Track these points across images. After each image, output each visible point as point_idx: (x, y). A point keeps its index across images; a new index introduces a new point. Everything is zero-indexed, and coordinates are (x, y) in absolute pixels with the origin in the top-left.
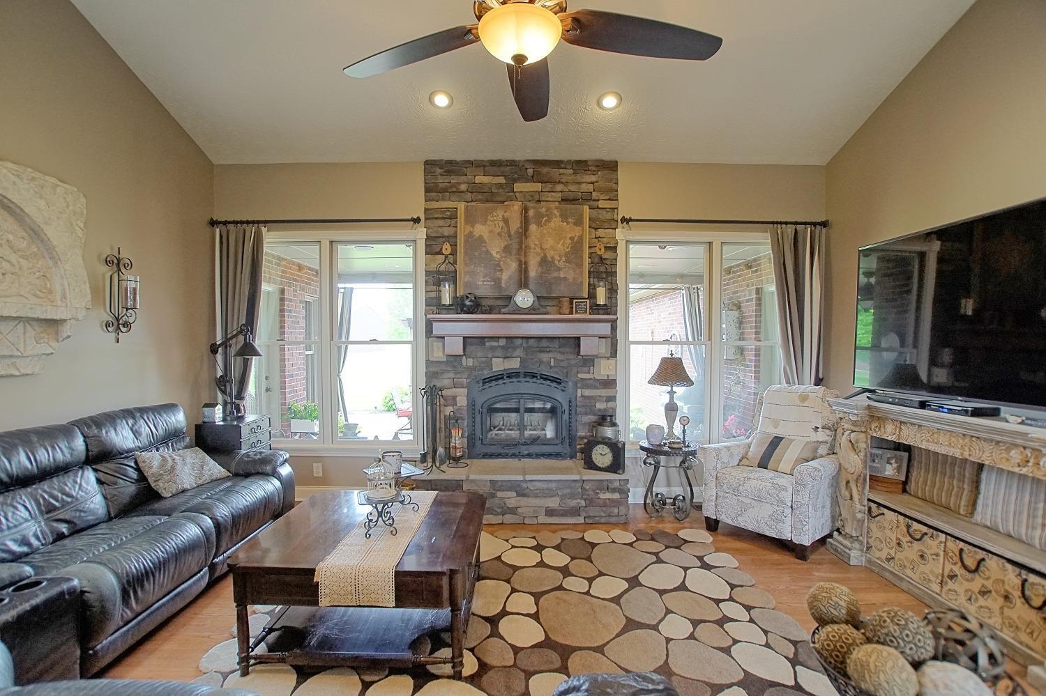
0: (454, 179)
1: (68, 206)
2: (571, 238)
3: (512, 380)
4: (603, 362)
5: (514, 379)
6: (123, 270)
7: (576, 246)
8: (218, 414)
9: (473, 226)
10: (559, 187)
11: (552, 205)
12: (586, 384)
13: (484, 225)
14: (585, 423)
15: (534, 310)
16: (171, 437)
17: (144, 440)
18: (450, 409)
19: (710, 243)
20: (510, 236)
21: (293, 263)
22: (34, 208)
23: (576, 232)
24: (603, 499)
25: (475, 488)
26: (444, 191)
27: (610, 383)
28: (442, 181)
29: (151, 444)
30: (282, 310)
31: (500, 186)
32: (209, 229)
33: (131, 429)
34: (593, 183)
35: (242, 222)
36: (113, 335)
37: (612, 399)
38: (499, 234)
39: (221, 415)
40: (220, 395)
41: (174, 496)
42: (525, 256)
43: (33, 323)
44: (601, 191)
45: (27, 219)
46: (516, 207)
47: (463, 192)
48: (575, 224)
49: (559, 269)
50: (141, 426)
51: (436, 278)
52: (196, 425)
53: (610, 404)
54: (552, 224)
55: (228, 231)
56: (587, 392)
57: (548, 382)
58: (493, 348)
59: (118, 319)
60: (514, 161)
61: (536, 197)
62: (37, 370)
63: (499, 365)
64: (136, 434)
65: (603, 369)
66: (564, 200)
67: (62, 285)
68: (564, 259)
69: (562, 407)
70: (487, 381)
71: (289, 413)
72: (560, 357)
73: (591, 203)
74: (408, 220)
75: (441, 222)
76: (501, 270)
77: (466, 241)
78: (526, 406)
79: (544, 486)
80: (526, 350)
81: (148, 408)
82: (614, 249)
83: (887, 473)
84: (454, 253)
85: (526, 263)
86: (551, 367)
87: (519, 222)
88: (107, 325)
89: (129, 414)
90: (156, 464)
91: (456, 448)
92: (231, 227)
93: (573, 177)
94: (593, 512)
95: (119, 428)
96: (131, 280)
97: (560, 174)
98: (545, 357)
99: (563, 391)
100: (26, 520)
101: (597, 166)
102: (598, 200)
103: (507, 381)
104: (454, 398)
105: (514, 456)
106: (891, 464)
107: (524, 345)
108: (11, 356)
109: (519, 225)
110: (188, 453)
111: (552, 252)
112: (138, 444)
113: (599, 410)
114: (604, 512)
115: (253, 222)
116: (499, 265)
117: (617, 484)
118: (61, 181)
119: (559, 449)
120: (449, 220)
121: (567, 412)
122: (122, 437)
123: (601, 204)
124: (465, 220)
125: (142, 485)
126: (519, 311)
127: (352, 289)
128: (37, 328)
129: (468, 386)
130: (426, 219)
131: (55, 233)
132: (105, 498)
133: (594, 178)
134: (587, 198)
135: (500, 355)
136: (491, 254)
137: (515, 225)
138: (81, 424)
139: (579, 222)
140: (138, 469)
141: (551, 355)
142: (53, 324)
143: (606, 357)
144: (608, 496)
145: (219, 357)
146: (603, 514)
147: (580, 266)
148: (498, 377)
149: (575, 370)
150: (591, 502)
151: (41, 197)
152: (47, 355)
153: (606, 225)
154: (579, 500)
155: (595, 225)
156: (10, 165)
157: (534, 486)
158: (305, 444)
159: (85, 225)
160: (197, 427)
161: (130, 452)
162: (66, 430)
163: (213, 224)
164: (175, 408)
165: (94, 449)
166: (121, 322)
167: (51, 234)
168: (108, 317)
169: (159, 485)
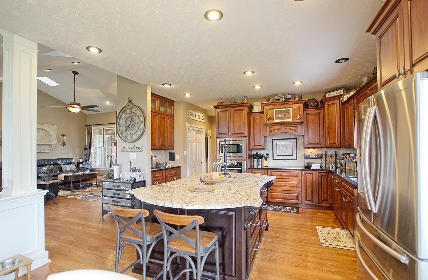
1: (54, 128)
6: (64, 136)
16: (70, 163)
22: (48, 130)
36: (62, 147)
39: (82, 161)
43: (48, 145)
62: (48, 152)
67: (52, 140)
81: (67, 158)
89: (62, 159)
92: (88, 126)
95: (60, 161)
115: (92, 125)
118: (53, 125)
138: (53, 159)
140: (61, 167)
142: (51, 145)
151: (50, 128)
152: (50, 149)
158: (100, 167)
159: (57, 130)
160: (77, 162)
161: (60, 164)
162: (51, 160)
163: (86, 126)
164: (72, 159)
165: (54, 163)
166: (64, 144)
167: (51, 133)
168: (61, 144)
169: (63, 169)
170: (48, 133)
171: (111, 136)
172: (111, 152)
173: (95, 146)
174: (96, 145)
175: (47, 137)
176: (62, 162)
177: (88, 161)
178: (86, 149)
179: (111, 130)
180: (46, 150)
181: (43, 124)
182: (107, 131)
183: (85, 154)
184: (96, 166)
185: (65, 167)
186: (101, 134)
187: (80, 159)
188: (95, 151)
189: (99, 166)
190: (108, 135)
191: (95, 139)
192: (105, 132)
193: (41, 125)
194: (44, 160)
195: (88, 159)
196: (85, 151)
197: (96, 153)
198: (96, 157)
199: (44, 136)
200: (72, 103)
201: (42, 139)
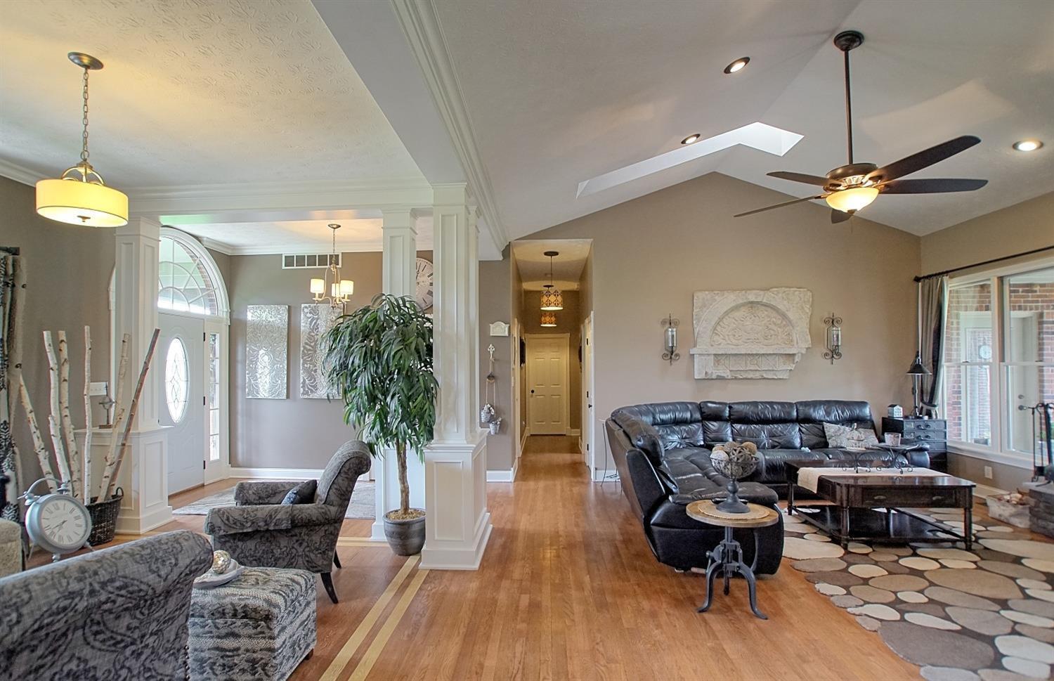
1: (801, 300)
6: (836, 324)
8: (897, 412)
17: (831, 418)
22: (783, 306)
29: (835, 421)
30: (1040, 333)
32: (914, 283)
33: (827, 411)
35: (933, 276)
36: (829, 361)
39: (901, 414)
43: (782, 356)
45: (780, 311)
50: (832, 411)
55: (925, 283)
59: (832, 352)
62: (785, 378)
67: (797, 338)
88: (826, 355)
89: (828, 403)
90: (834, 431)
92: (926, 280)
95: (819, 410)
96: (835, 330)
108: (774, 371)
112: (828, 419)
115: (939, 274)
118: (798, 288)
122: (819, 414)
125: (822, 439)
128: (784, 358)
131: (792, 315)
132: (801, 438)
138: (797, 404)
140: (823, 432)
142: (791, 356)
151: (787, 300)
152: (790, 370)
156: (774, 289)
158: (980, 449)
159: (811, 306)
160: (883, 419)
161: (820, 422)
162: (791, 405)
163: (917, 279)
164: (863, 404)
165: (801, 416)
166: (834, 353)
167: (790, 314)
168: (825, 351)
169: (830, 441)
170: (784, 316)
171: (1041, 315)
172: (1041, 381)
173: (958, 355)
174: (963, 353)
175: (780, 330)
176: (828, 414)
177: (926, 418)
178: (917, 368)
179: (1037, 288)
180: (777, 373)
181: (768, 290)
182: (1018, 291)
183: (914, 389)
184: (964, 440)
185: (837, 435)
186: (987, 309)
187: (893, 406)
188: (959, 376)
189: (976, 441)
190: (1020, 308)
191: (958, 329)
192: (1010, 297)
193: (762, 293)
194: (771, 404)
195: (925, 407)
196: (914, 378)
197: (963, 385)
198: (963, 401)
199: (772, 326)
200: (839, 171)
201: (766, 338)
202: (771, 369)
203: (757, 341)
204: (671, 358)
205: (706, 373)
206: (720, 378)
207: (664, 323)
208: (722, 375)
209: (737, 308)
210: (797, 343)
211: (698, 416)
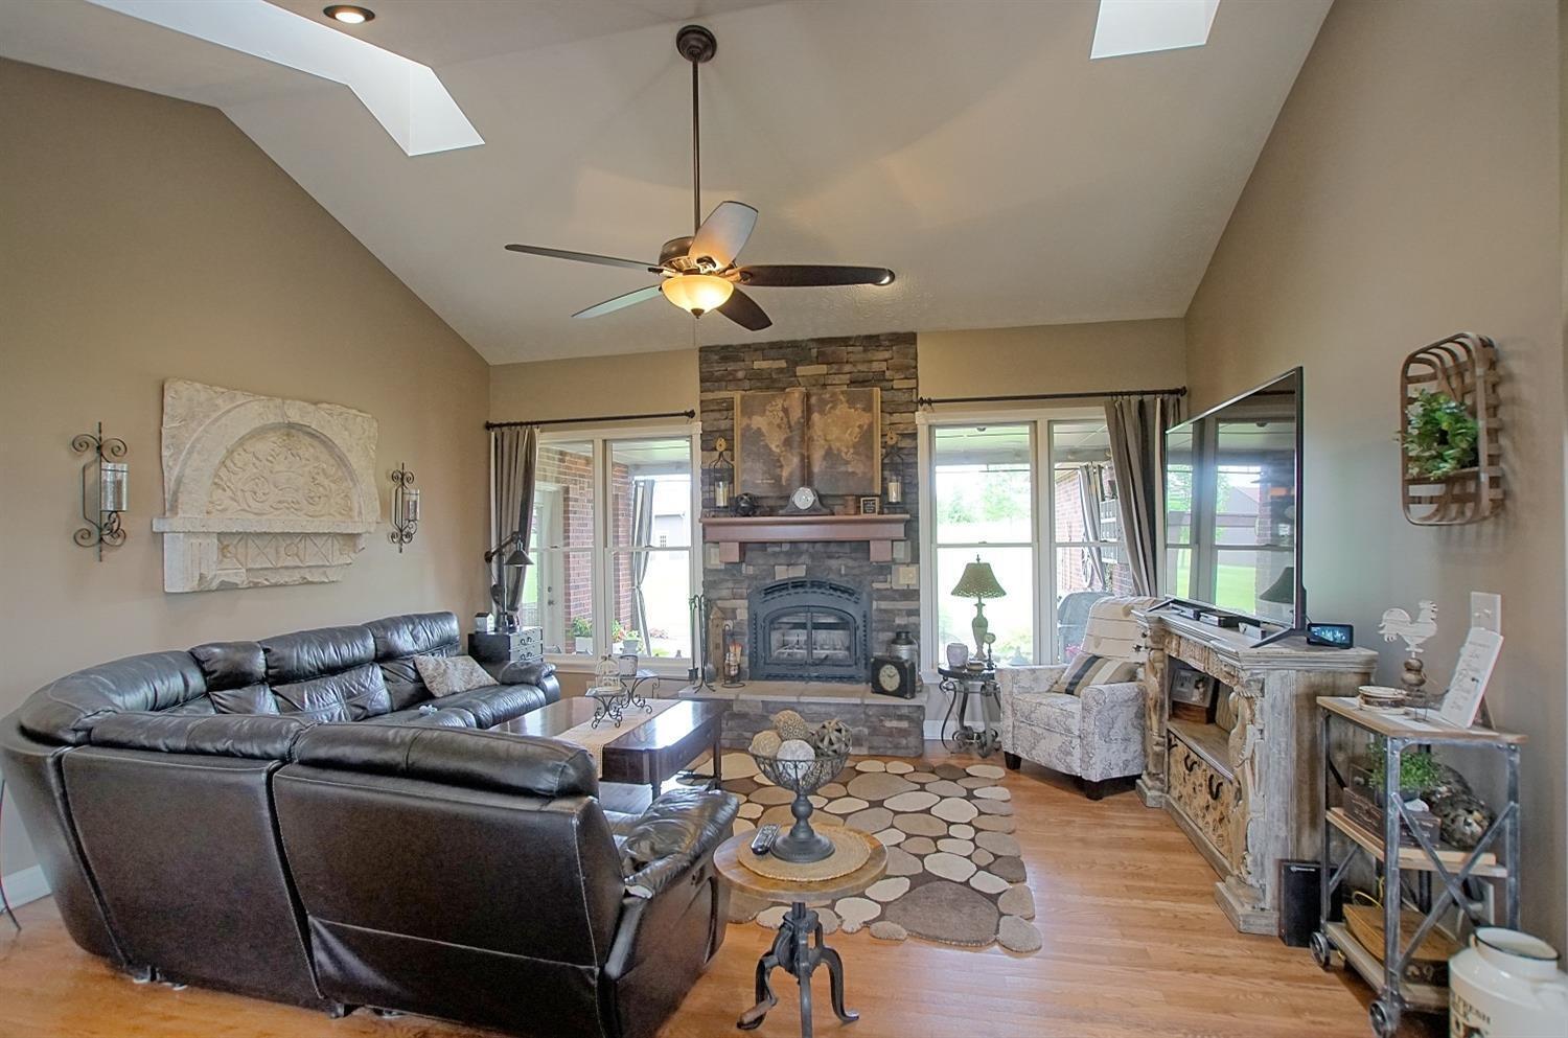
0: (731, 367)
1: (364, 433)
2: (860, 426)
3: (796, 591)
4: (902, 569)
5: (800, 590)
6: (406, 484)
7: (867, 435)
8: (490, 623)
9: (750, 418)
10: (847, 368)
11: (837, 390)
12: (883, 596)
13: (762, 416)
14: (882, 642)
15: (815, 510)
16: (445, 644)
17: (422, 644)
18: (730, 623)
19: (1035, 422)
20: (790, 427)
21: (580, 457)
22: (340, 439)
23: (865, 419)
24: (889, 728)
25: (747, 709)
26: (719, 380)
27: (912, 594)
28: (718, 369)
29: (427, 649)
30: (566, 512)
31: (780, 370)
32: (484, 432)
33: (411, 633)
34: (886, 360)
35: (515, 424)
36: (398, 545)
37: (916, 613)
38: (779, 426)
39: (493, 626)
40: (494, 605)
41: (445, 696)
42: (808, 450)
43: (339, 538)
44: (898, 369)
45: (336, 450)
46: (796, 394)
47: (740, 380)
48: (864, 410)
49: (847, 463)
50: (418, 632)
51: (712, 477)
52: (470, 635)
53: (913, 619)
54: (837, 412)
55: (503, 433)
56: (884, 605)
57: (839, 593)
58: (774, 554)
59: (401, 531)
60: (795, 341)
61: (822, 381)
62: (340, 579)
63: (782, 573)
64: (415, 638)
65: (903, 578)
66: (853, 382)
67: (359, 503)
68: (852, 451)
69: (855, 622)
70: (769, 591)
71: (573, 630)
72: (851, 563)
73: (885, 384)
74: (682, 414)
75: (717, 415)
76: (781, 466)
77: (743, 435)
78: (814, 621)
79: (823, 710)
80: (812, 557)
81: (426, 615)
82: (914, 436)
83: (1194, 699)
84: (730, 448)
85: (808, 457)
86: (841, 576)
87: (800, 411)
88: (393, 537)
89: (409, 619)
90: (431, 667)
91: (729, 665)
92: (505, 429)
93: (863, 355)
94: (877, 741)
95: (401, 632)
96: (414, 493)
97: (848, 353)
98: (833, 563)
99: (856, 603)
100: (335, 702)
101: (890, 340)
102: (892, 380)
103: (792, 591)
104: (734, 610)
105: (801, 678)
106: (1198, 688)
107: (811, 550)
108: (323, 566)
109: (800, 415)
110: (460, 659)
111: (838, 444)
112: (416, 647)
113: (899, 626)
114: (890, 742)
115: (527, 424)
116: (779, 461)
117: (905, 711)
118: (360, 411)
119: (851, 671)
120: (725, 413)
121: (861, 628)
122: (403, 641)
123: (896, 384)
124: (742, 411)
125: (420, 685)
126: (798, 512)
127: (653, 482)
128: (341, 542)
129: (748, 597)
130: (702, 412)
131: (355, 460)
132: (390, 693)
133: (887, 355)
134: (879, 379)
135: (782, 561)
136: (770, 449)
137: (797, 414)
138: (370, 626)
139: (869, 408)
140: (416, 671)
141: (840, 561)
142: (352, 537)
143: (904, 564)
144: (894, 724)
145: (494, 565)
146: (889, 745)
147: (871, 458)
148: (782, 587)
149: (869, 578)
150: (874, 731)
151: (346, 429)
152: (348, 564)
153: (902, 409)
154: (861, 728)
155: (889, 408)
156: (325, 406)
157: (810, 710)
159: (377, 447)
161: (409, 655)
162: (361, 631)
163: (489, 427)
164: (449, 616)
165: (382, 649)
166: (404, 533)
167: (352, 459)
168: (392, 529)
169: (431, 686)
175: (334, 487)
193: (311, 408)
199: (321, 479)
201: (311, 500)
202: (321, 563)
203: (296, 506)
204: (101, 540)
205: (201, 577)
206: (226, 587)
207: (78, 445)
208: (232, 580)
209: (259, 433)
210: (360, 513)
211: (197, 681)
